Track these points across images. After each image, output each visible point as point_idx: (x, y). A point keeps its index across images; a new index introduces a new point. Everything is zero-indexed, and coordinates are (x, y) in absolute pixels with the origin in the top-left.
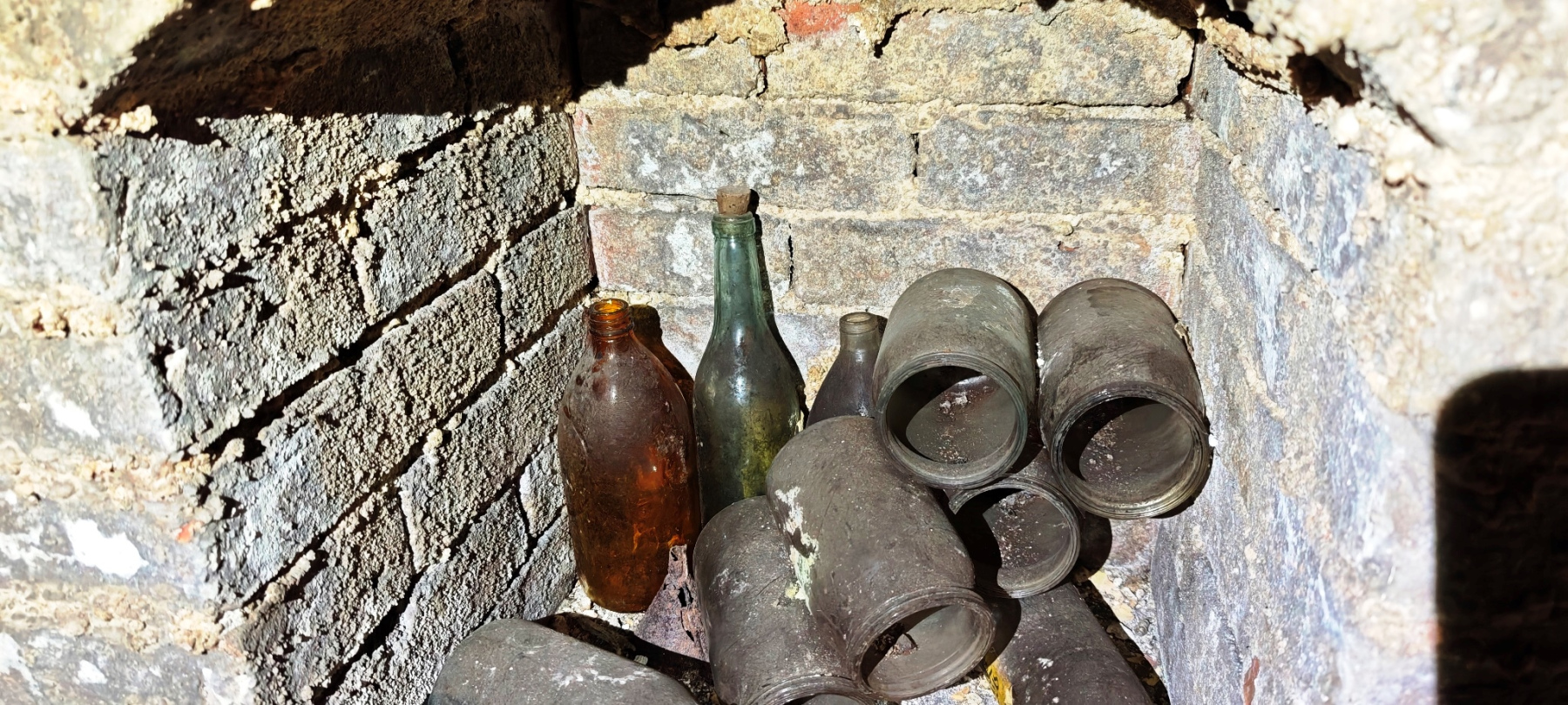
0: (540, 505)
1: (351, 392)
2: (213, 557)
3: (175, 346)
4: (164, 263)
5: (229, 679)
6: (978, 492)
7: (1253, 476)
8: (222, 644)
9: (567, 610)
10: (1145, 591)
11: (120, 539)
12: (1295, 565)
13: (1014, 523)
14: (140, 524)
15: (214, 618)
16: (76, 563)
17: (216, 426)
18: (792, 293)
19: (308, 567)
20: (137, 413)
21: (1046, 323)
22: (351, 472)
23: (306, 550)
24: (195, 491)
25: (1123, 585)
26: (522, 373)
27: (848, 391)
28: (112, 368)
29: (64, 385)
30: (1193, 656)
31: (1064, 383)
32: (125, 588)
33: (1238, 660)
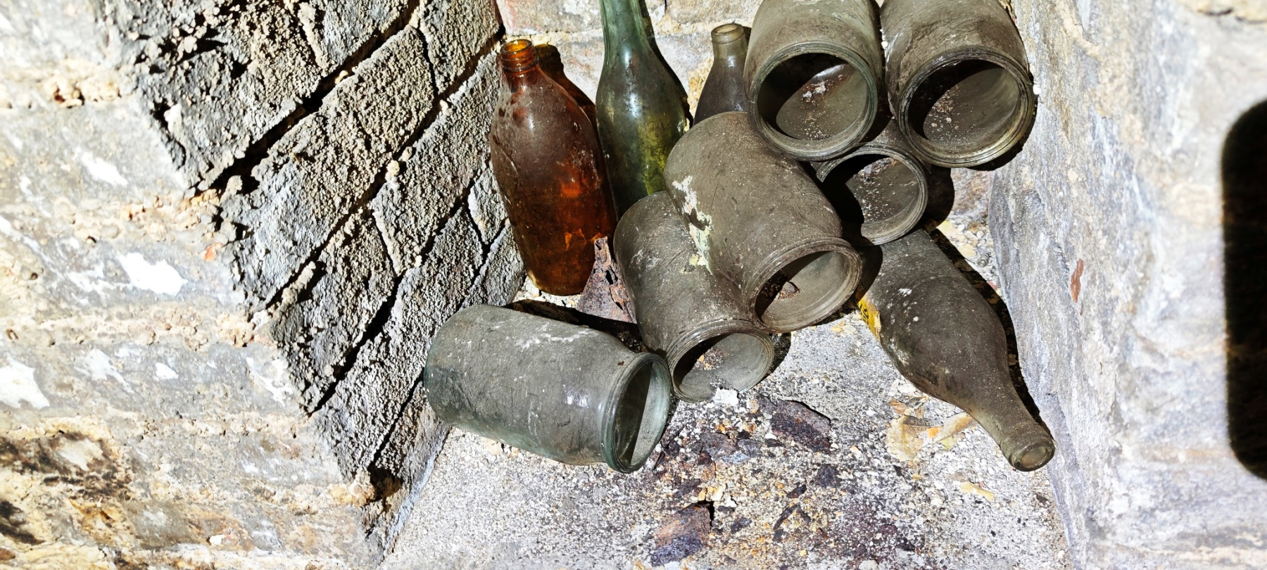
0: (487, 218)
1: (319, 133)
2: (236, 270)
3: (170, 103)
4: (145, 32)
5: (267, 364)
6: (840, 161)
7: (1072, 110)
8: (256, 338)
9: (521, 299)
10: (985, 232)
11: (162, 265)
12: (1112, 173)
13: (871, 188)
14: (174, 251)
15: (246, 318)
16: (134, 288)
17: (216, 166)
18: (667, 16)
19: (311, 274)
20: (152, 161)
21: (887, 12)
22: (331, 198)
23: (307, 262)
24: (210, 220)
25: (965, 230)
26: (455, 110)
27: (724, 93)
28: (124, 125)
29: (91, 145)
30: (1027, 273)
31: (906, 57)
32: (175, 303)
33: (1066, 267)
